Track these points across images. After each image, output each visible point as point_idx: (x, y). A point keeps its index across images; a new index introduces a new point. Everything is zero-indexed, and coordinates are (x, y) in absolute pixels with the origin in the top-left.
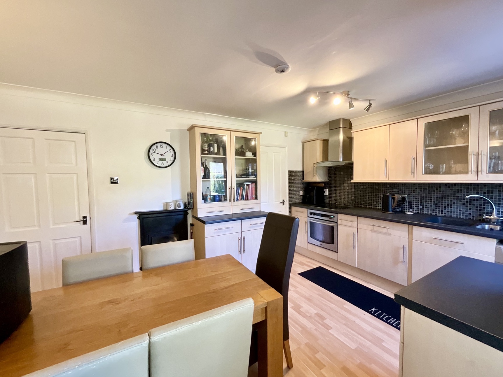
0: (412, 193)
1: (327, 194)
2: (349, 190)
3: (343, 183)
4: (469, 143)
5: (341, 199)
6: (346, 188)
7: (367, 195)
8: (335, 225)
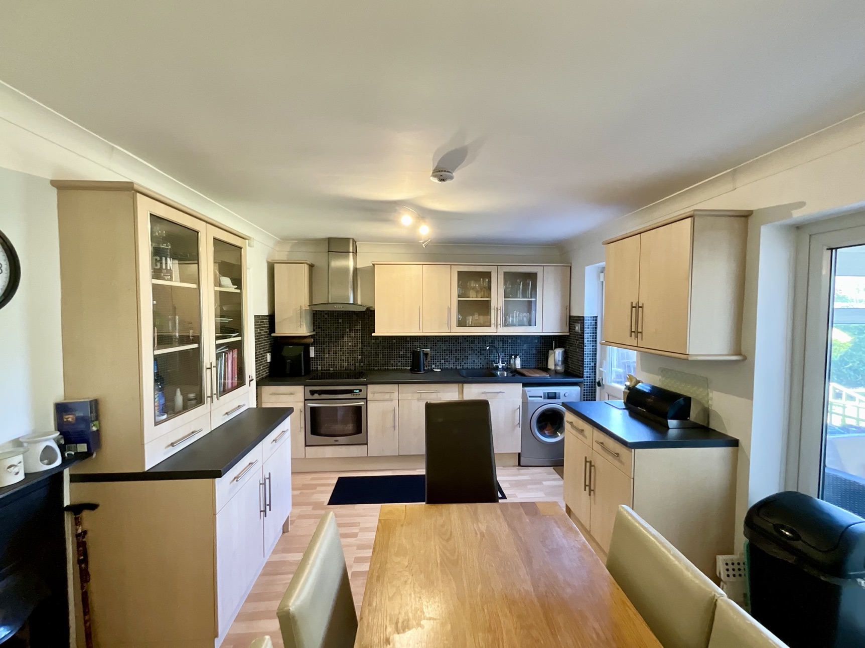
0: (434, 347)
1: (313, 356)
2: (353, 346)
3: (343, 337)
4: (491, 298)
5: (340, 361)
6: (348, 344)
7: (382, 352)
8: (363, 403)
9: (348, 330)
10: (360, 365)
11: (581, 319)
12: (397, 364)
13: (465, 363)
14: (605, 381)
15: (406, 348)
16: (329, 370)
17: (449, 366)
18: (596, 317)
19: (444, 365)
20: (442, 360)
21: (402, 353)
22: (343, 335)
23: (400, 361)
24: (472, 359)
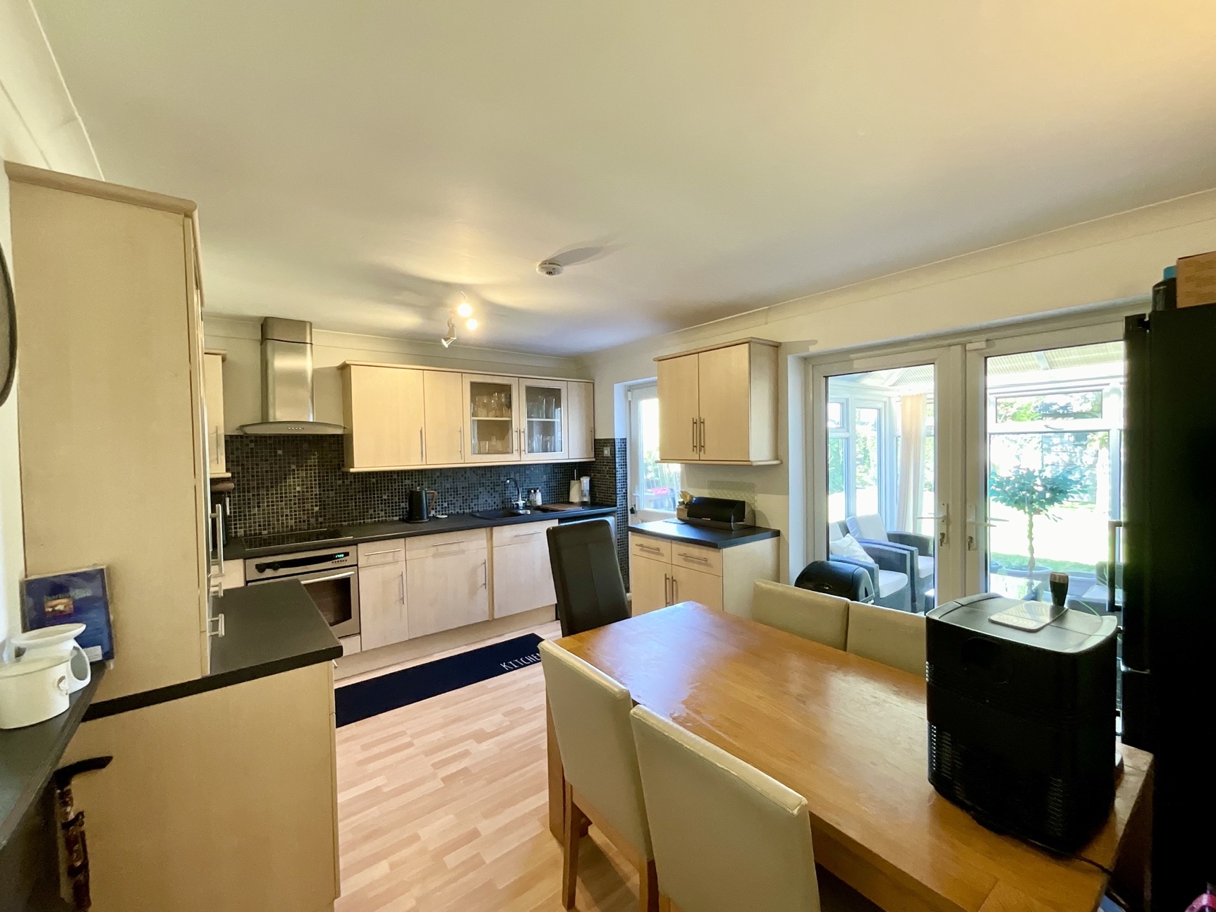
1: (229, 513)
2: (303, 492)
3: (285, 478)
4: (511, 417)
5: (280, 518)
6: (295, 489)
7: (354, 497)
8: (353, 573)
9: (293, 467)
10: (317, 520)
11: (611, 442)
12: (379, 514)
13: (475, 505)
14: (639, 507)
15: (392, 490)
16: (260, 534)
17: (455, 510)
18: (625, 439)
19: (447, 509)
20: (444, 503)
21: (386, 497)
22: (285, 475)
23: (384, 508)
24: (483, 498)
